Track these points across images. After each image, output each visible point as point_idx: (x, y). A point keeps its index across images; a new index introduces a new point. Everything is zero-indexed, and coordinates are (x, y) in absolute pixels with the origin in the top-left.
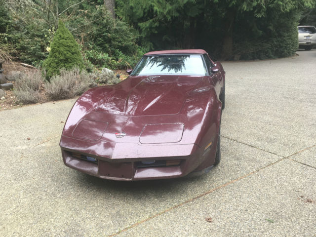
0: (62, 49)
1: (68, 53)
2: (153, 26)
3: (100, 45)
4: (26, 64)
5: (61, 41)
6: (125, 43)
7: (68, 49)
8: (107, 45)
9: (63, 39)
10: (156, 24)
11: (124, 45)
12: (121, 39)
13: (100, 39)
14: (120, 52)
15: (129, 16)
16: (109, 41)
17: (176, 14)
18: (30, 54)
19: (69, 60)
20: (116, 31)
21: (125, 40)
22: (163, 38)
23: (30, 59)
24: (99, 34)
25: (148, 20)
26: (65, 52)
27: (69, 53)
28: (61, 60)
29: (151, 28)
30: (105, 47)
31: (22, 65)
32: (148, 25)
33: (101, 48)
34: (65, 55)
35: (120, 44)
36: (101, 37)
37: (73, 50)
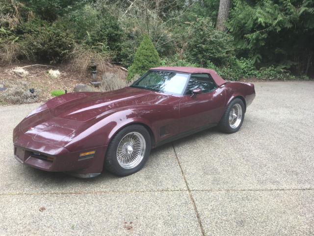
0: (141, 58)
2: (260, 38)
3: (195, 55)
4: (123, 68)
5: (143, 51)
6: (218, 55)
8: (200, 56)
9: (144, 49)
10: (263, 36)
11: (216, 57)
12: (214, 51)
13: (195, 50)
14: (212, 63)
15: (239, 27)
16: (201, 51)
18: (129, 60)
20: (212, 42)
21: (219, 52)
23: (127, 64)
24: (196, 45)
25: (255, 31)
26: (143, 61)
27: (147, 62)
29: (257, 39)
30: (198, 58)
32: (254, 37)
33: (195, 58)
35: (212, 55)
36: (196, 47)
37: (151, 59)
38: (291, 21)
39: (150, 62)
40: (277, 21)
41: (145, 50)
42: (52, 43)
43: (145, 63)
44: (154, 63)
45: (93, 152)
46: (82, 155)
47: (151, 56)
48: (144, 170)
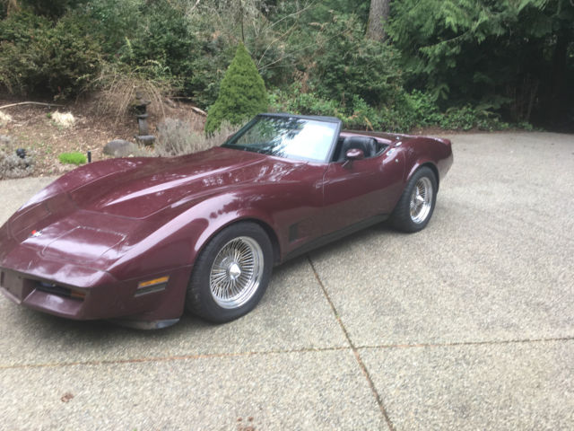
0: (233, 90)
1: (241, 97)
2: (447, 54)
3: (330, 85)
4: (197, 109)
5: (235, 76)
6: (372, 85)
7: (242, 89)
8: (340, 86)
9: (238, 73)
10: (454, 50)
11: (370, 88)
12: (366, 77)
13: (331, 75)
14: (362, 100)
15: (409, 33)
16: (342, 78)
17: (499, 32)
18: (207, 93)
19: (242, 108)
20: (361, 61)
21: (375, 79)
22: (475, 76)
23: (205, 102)
24: (332, 67)
25: (438, 42)
26: (237, 96)
27: (244, 97)
28: (230, 108)
29: (443, 57)
30: (336, 90)
31: (194, 111)
32: (437, 52)
33: (331, 91)
34: (236, 99)
35: (361, 86)
36: (333, 70)
37: (251, 93)
38: (502, 24)
39: (250, 98)
40: (479, 22)
41: (239, 75)
42: (58, 59)
43: (241, 100)
44: (257, 99)
45: (164, 280)
46: (143, 285)
47: (251, 87)
48: (260, 309)
